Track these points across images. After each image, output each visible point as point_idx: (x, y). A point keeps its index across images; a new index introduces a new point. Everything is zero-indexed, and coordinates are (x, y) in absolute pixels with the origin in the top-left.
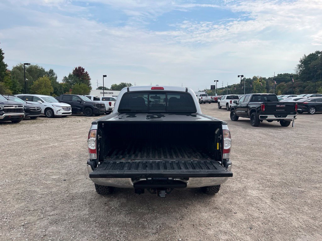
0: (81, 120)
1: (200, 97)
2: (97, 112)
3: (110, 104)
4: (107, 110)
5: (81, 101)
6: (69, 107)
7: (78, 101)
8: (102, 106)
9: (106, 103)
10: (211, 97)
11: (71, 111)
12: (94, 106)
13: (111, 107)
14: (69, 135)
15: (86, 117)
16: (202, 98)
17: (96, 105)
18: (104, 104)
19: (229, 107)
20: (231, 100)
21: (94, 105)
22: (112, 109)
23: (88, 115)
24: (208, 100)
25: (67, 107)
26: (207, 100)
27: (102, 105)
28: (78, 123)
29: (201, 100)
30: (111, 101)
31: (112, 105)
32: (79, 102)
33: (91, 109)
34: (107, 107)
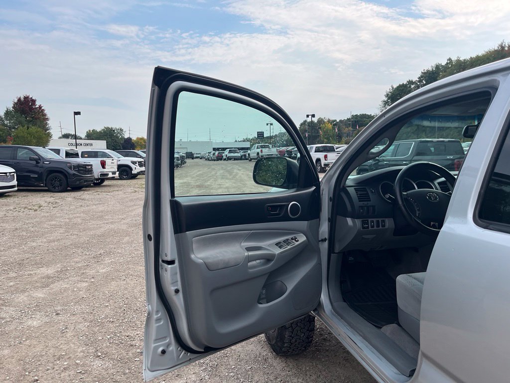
0: (43, 203)
1: (259, 150)
2: (78, 182)
3: (103, 164)
4: (96, 177)
5: (39, 159)
6: (10, 173)
7: (31, 159)
8: (87, 169)
9: (95, 162)
10: (277, 150)
11: (15, 182)
12: (69, 171)
13: (105, 170)
14: (21, 264)
15: (52, 194)
16: (261, 151)
17: (75, 167)
18: (91, 165)
19: (323, 166)
20: (326, 154)
21: (70, 168)
22: (107, 175)
23: (55, 190)
24: (272, 155)
25: (6, 173)
26: (270, 155)
27: (88, 167)
28: (38, 212)
29: (260, 154)
30: (104, 159)
31: (106, 166)
32: (34, 162)
33: (62, 176)
34: (97, 171)
